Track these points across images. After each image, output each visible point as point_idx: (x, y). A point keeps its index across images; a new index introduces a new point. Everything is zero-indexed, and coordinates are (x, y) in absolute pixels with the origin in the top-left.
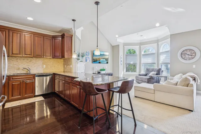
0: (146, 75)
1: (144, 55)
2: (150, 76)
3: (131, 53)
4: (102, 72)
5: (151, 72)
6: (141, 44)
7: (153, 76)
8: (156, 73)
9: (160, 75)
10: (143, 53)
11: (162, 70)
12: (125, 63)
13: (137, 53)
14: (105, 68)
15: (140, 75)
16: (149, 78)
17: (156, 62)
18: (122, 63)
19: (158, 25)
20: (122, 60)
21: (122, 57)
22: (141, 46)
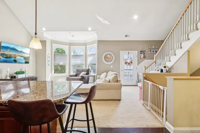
0: (76, 76)
1: (73, 56)
2: (81, 77)
3: (60, 52)
4: (20, 76)
5: (82, 72)
6: (71, 44)
7: (84, 76)
8: (86, 73)
9: (89, 74)
10: (72, 54)
11: (91, 70)
12: (53, 63)
13: (67, 53)
14: (23, 70)
15: (71, 76)
16: (81, 79)
17: (84, 63)
18: (50, 63)
19: (90, 29)
20: (50, 59)
21: (50, 55)
22: (70, 46)
